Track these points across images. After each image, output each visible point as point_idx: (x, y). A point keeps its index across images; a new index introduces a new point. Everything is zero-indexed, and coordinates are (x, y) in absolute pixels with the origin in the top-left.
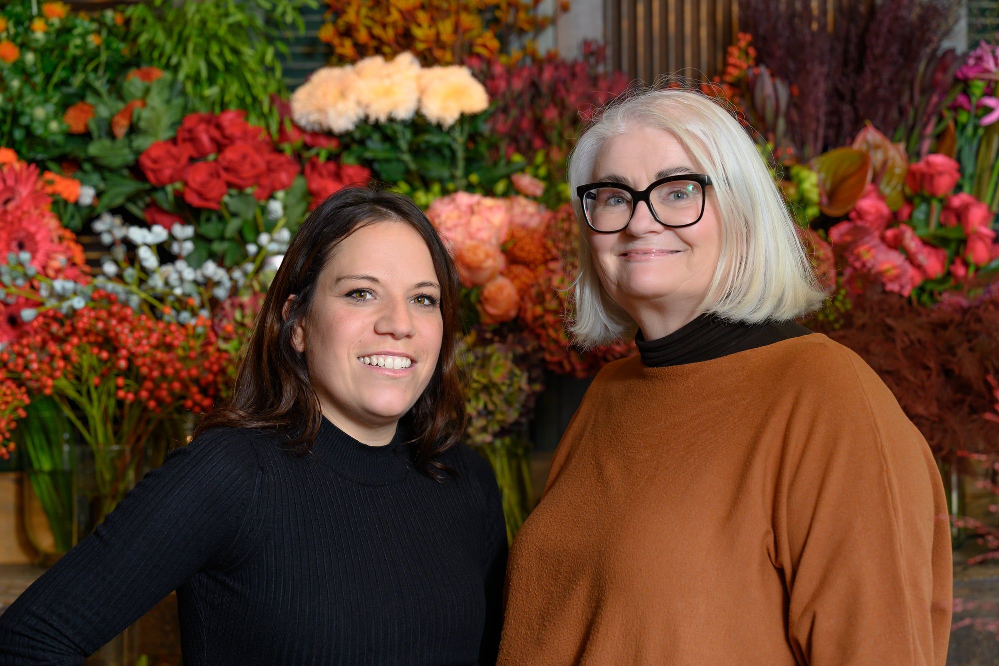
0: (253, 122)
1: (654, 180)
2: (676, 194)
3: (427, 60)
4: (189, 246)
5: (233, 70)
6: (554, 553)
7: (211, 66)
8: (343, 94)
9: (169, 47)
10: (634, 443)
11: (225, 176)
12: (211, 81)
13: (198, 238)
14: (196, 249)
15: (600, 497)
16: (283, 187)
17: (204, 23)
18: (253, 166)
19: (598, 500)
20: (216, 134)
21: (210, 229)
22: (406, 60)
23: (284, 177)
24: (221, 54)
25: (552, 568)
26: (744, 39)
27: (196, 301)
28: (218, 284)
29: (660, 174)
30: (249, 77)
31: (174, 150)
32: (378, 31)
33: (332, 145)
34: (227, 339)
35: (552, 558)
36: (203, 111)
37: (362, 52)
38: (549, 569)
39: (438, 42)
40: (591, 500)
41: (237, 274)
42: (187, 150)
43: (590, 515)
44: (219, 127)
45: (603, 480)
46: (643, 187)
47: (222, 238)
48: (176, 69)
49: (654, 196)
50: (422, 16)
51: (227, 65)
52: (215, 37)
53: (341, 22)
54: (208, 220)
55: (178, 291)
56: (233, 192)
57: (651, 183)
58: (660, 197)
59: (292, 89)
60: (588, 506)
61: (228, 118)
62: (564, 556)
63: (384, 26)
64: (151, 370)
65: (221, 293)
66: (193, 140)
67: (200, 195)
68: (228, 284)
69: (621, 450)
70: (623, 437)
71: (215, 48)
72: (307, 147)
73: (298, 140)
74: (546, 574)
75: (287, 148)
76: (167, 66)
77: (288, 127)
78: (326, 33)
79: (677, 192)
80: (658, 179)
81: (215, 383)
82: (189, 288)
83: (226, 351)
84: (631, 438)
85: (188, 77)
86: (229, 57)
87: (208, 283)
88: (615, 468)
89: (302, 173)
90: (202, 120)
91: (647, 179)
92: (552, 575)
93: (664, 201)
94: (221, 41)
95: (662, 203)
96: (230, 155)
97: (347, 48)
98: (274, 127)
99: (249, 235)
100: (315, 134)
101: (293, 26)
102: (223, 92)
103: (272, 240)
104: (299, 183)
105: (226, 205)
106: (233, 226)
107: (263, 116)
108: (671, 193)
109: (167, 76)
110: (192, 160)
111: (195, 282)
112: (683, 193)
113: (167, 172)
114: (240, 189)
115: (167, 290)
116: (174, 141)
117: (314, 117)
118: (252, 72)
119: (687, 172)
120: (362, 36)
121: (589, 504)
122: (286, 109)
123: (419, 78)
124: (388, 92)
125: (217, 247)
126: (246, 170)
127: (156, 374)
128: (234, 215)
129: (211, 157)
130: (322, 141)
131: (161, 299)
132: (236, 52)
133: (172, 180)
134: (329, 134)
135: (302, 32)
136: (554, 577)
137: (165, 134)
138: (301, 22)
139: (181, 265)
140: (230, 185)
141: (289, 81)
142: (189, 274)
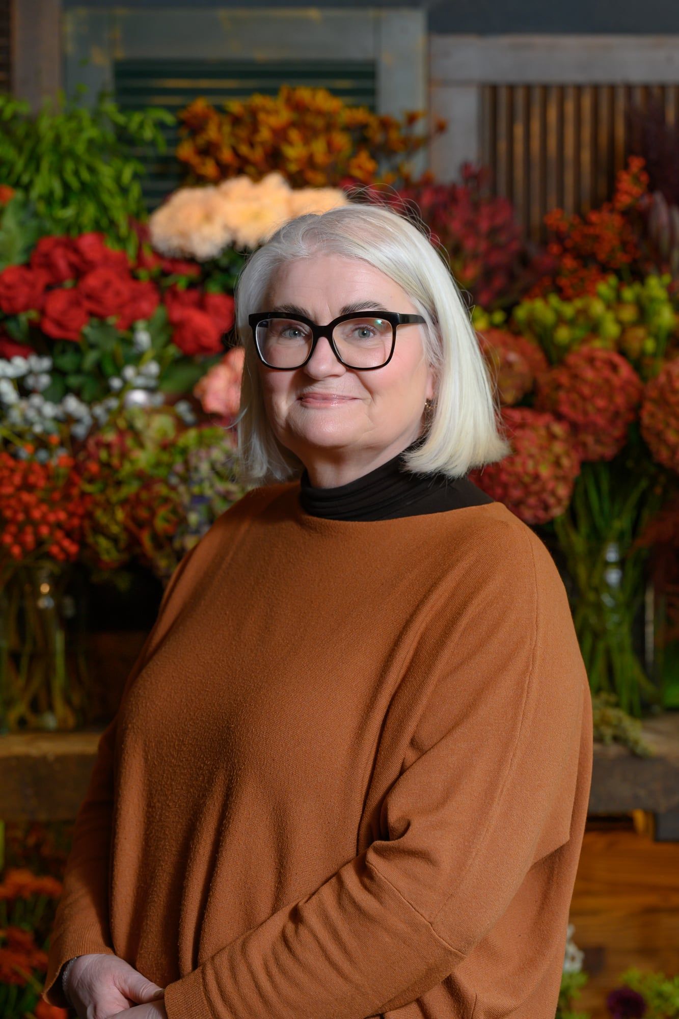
0: (112, 247)
1: (338, 315)
2: (361, 331)
3: (297, 182)
4: (45, 380)
5: (90, 190)
6: (179, 719)
7: (66, 186)
8: (208, 217)
9: (20, 165)
10: (280, 603)
11: (88, 305)
12: (65, 203)
13: (55, 372)
14: (53, 383)
15: (233, 659)
16: (145, 316)
17: (58, 139)
18: (118, 294)
19: (231, 662)
20: (74, 258)
21: (67, 361)
22: (274, 183)
23: (145, 306)
24: (76, 173)
25: (174, 736)
26: (636, 164)
27: (55, 438)
28: (78, 421)
29: (345, 309)
30: (106, 198)
31: (29, 276)
32: (244, 149)
33: (193, 272)
34: (91, 481)
35: (175, 724)
36: (58, 233)
37: (225, 173)
38: (171, 736)
39: (310, 162)
40: (223, 661)
41: (99, 410)
42: (42, 278)
43: (221, 679)
44: (76, 250)
45: (240, 638)
46: (325, 322)
47: (79, 371)
48: (27, 188)
49: (337, 333)
50: (294, 135)
51: (83, 185)
52: (70, 153)
53: (201, 140)
54: (63, 352)
55: (38, 429)
56: (95, 321)
57: (335, 318)
58: (343, 333)
59: (151, 210)
60: (219, 667)
61: (88, 242)
62: (191, 725)
63: (252, 145)
64: (16, 512)
65: (80, 430)
66: (49, 264)
67: (60, 324)
68: (87, 420)
69: (264, 606)
70: (268, 592)
71: (69, 166)
72: (165, 274)
73: (156, 267)
74: (166, 742)
75: (143, 274)
76: (17, 184)
77: (147, 254)
78: (186, 151)
79: (363, 329)
80: (343, 314)
81: (81, 528)
82: (50, 426)
83: (90, 494)
84: (278, 595)
85: (41, 197)
86: (85, 175)
87: (68, 420)
88: (255, 628)
89: (162, 301)
90: (58, 243)
91: (330, 313)
92: (174, 745)
93: (347, 338)
94: (77, 160)
95: (345, 340)
96: (92, 281)
97: (209, 168)
98: (131, 251)
99: (109, 368)
100: (174, 261)
101: (153, 143)
102: (78, 214)
103: (139, 374)
104: (159, 313)
105: (84, 336)
106: (91, 358)
107: (121, 240)
108: (356, 329)
109: (19, 195)
110: (49, 288)
111: (56, 419)
112: (368, 330)
113: (21, 300)
114: (102, 318)
115: (27, 427)
116: (28, 266)
117: (176, 242)
118: (109, 192)
119: (376, 308)
120: (226, 155)
121: (220, 665)
122: (144, 234)
123: (289, 202)
124: (257, 216)
125: (73, 381)
126: (109, 298)
127: (21, 517)
128: (92, 346)
129: (69, 284)
130: (183, 267)
131: (20, 435)
132: (92, 170)
133: (26, 308)
134: (191, 260)
135: (163, 149)
136: (177, 748)
137: (18, 259)
138: (161, 139)
139: (36, 400)
140: (91, 314)
141: (146, 202)
142: (49, 410)
